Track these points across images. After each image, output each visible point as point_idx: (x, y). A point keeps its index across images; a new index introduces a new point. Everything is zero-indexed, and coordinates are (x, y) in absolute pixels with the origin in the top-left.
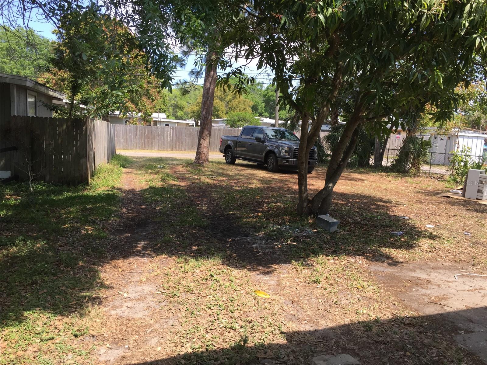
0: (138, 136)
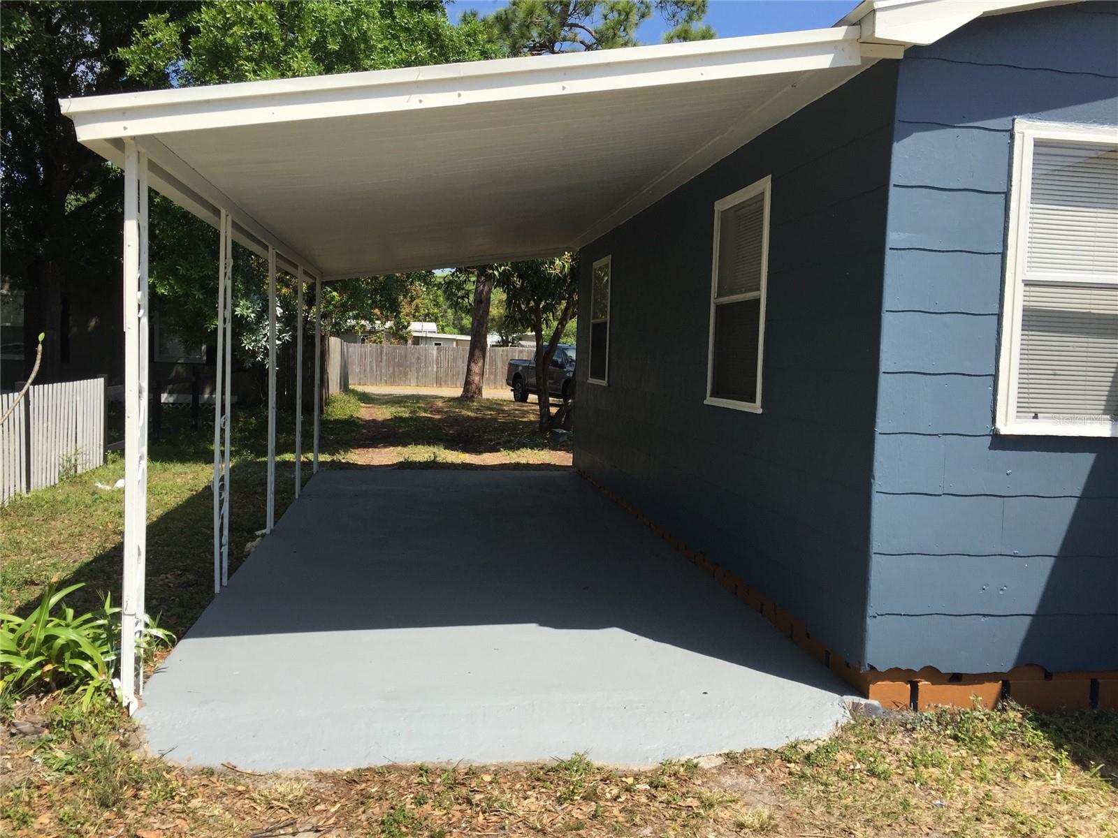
0: (384, 364)
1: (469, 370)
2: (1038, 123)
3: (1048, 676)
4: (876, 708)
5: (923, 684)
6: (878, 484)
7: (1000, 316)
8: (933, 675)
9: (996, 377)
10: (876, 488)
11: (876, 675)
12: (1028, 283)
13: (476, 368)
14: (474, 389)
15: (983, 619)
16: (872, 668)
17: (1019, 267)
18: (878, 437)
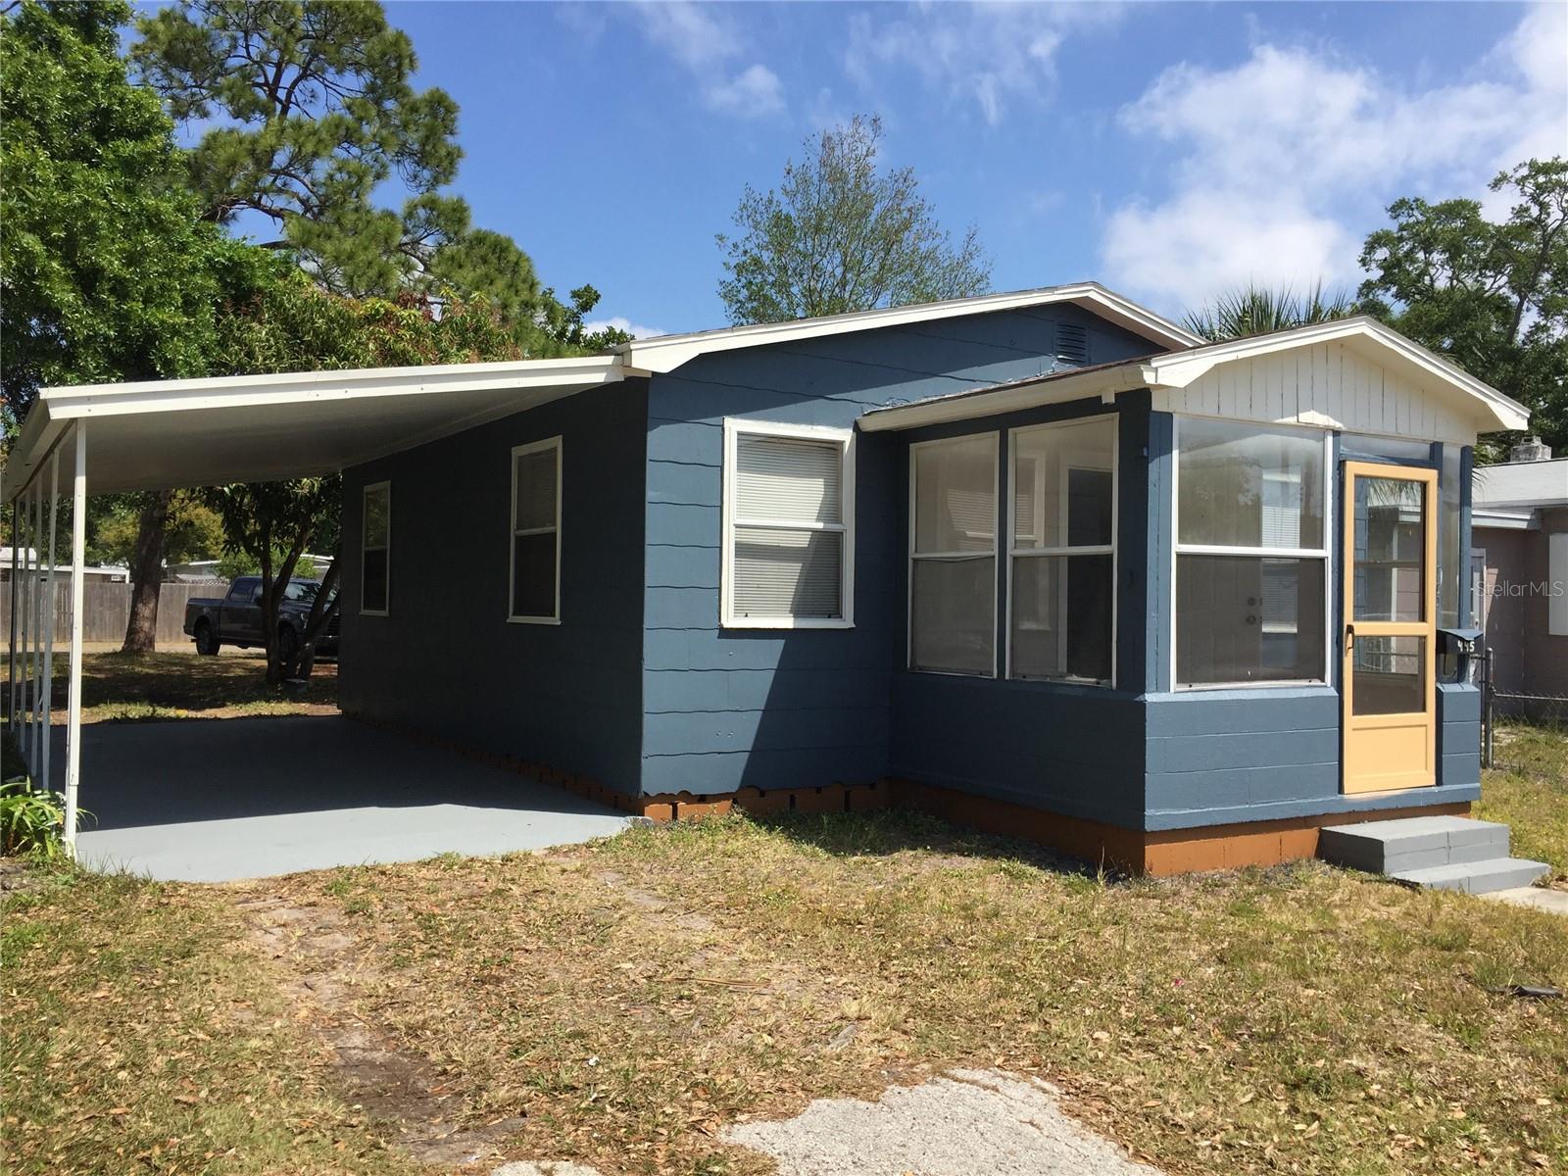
1: (134, 614)
2: (739, 421)
3: (762, 794)
4: (649, 821)
5: (681, 804)
6: (647, 664)
7: (721, 548)
8: (687, 797)
9: (720, 589)
10: (645, 667)
11: (650, 799)
12: (737, 526)
13: (145, 611)
14: (142, 639)
15: (718, 756)
16: (646, 794)
17: (731, 516)
18: (646, 632)
